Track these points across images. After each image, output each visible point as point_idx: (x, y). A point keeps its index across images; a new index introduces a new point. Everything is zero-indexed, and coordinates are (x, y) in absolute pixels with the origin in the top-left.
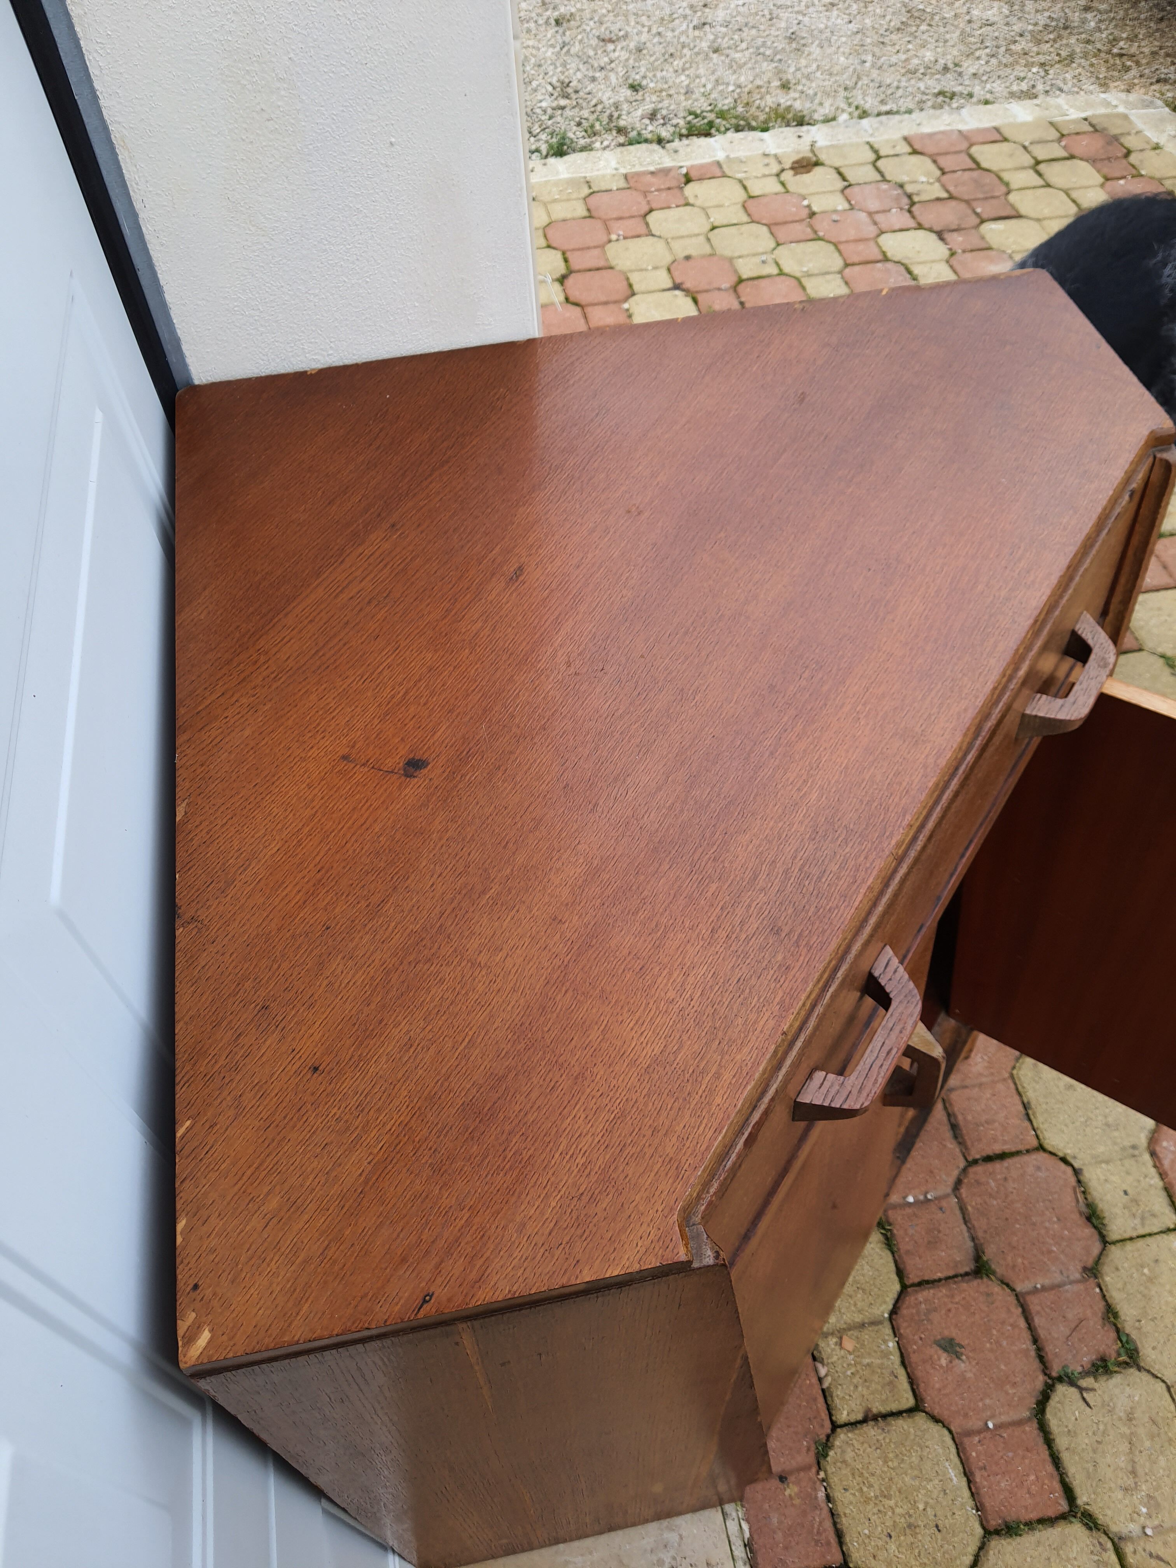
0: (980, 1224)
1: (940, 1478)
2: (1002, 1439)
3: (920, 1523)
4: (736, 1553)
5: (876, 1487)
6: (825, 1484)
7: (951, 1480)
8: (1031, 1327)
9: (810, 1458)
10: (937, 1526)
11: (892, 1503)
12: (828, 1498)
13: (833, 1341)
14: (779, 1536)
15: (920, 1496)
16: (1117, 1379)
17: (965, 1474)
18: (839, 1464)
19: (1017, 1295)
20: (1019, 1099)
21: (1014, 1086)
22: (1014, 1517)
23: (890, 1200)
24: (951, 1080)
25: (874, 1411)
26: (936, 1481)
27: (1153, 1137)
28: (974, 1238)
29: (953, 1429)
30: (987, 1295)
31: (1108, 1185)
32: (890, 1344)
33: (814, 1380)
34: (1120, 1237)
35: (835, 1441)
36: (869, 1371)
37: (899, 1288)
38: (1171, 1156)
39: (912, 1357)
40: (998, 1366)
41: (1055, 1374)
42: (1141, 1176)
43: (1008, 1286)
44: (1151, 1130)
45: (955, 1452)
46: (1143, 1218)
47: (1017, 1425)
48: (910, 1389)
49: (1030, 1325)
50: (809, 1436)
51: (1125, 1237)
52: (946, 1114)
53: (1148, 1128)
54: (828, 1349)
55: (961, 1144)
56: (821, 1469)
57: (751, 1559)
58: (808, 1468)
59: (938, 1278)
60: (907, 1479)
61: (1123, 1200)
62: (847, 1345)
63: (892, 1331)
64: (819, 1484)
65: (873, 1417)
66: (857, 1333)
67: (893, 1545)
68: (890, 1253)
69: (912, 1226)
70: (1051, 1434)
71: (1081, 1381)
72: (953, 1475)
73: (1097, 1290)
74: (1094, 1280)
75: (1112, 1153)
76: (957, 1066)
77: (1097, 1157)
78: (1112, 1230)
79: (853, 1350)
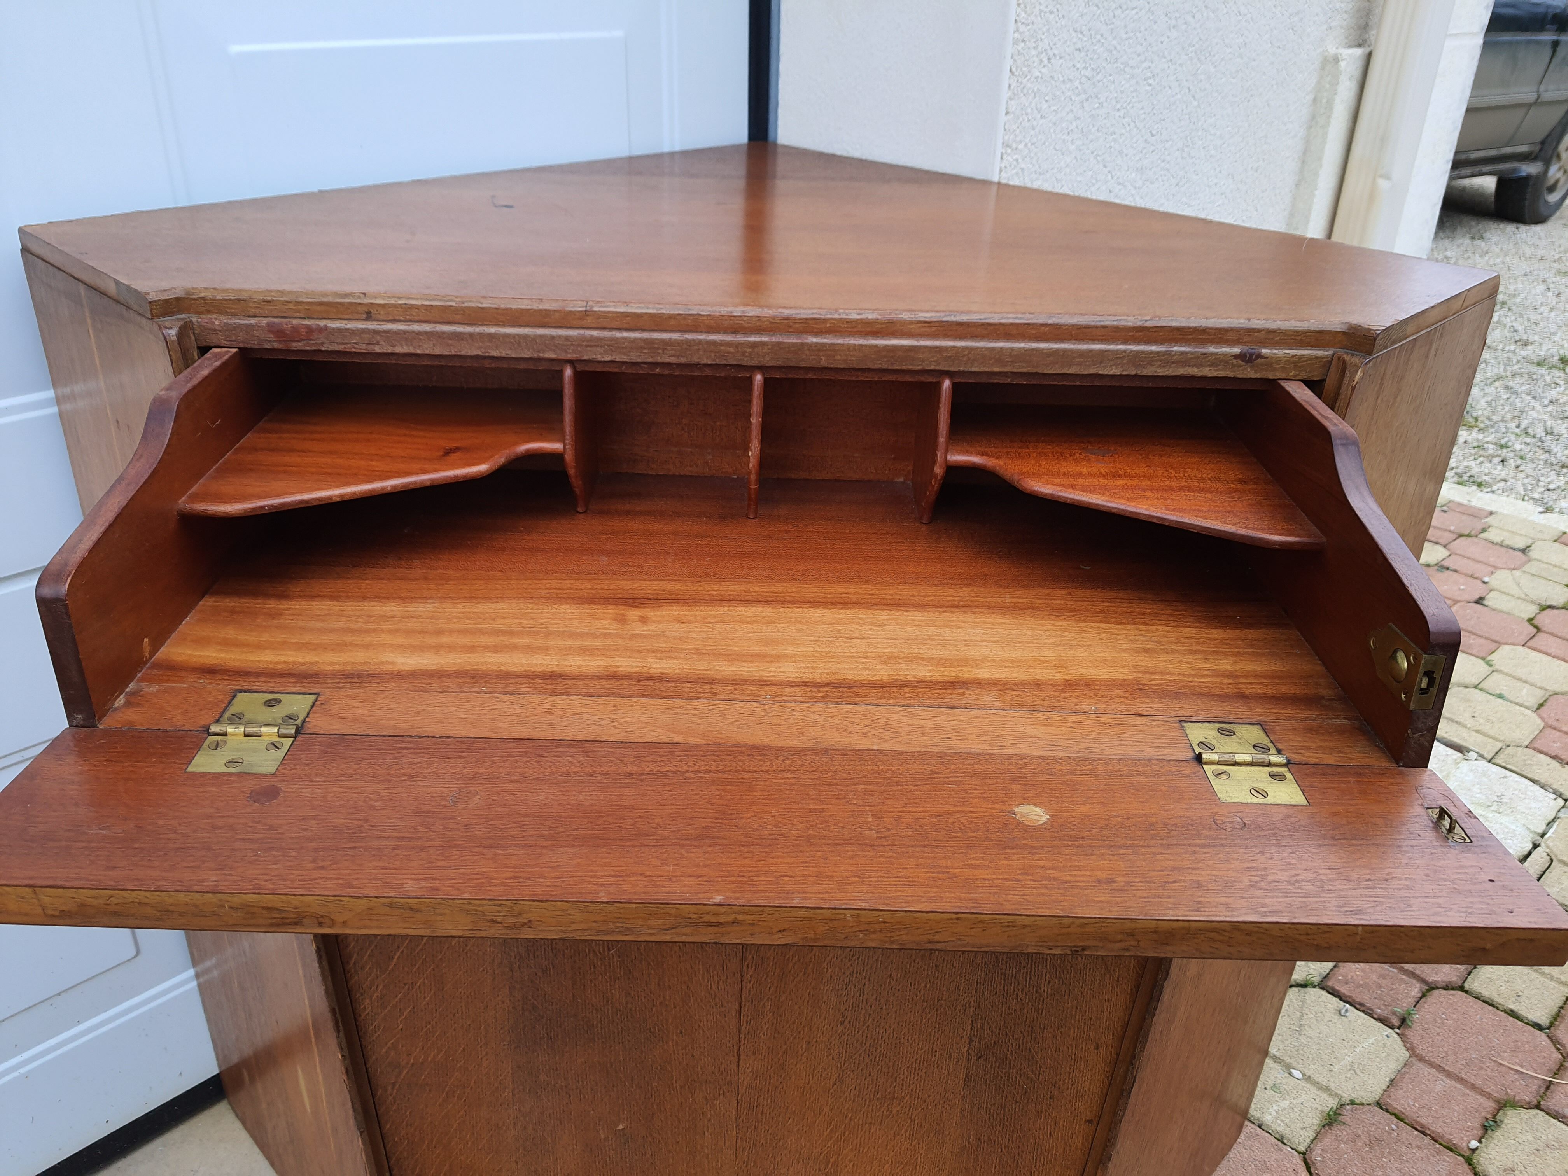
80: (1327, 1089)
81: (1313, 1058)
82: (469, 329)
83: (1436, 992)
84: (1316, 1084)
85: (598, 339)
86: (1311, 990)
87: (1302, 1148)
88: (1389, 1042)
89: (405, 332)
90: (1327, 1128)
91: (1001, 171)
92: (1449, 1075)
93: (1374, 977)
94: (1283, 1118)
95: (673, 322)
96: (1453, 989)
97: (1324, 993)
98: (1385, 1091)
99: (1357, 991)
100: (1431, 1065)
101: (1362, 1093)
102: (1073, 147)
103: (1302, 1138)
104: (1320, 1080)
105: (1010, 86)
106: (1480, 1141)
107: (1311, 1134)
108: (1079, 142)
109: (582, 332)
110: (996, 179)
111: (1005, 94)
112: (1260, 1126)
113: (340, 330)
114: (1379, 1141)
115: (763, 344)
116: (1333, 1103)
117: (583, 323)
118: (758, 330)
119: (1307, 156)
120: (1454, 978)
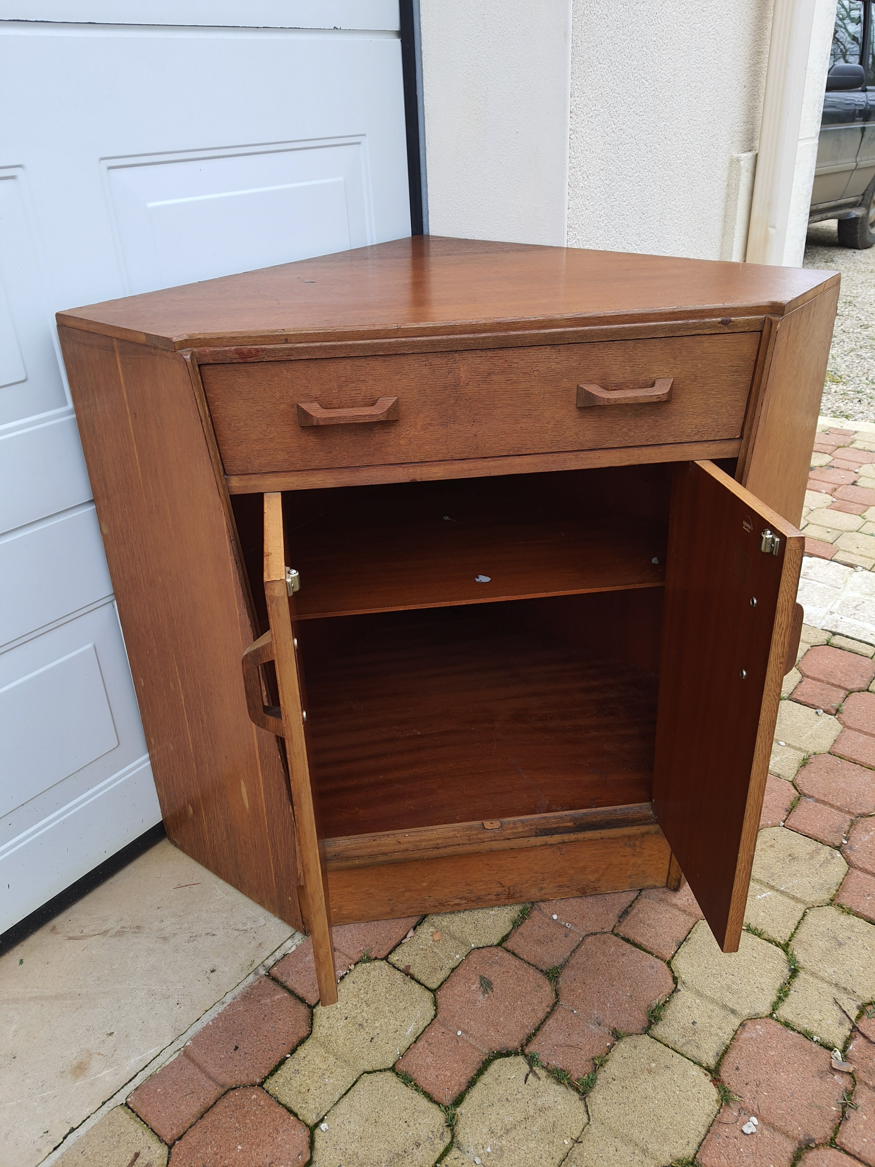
0: (579, 958)
1: (403, 1024)
2: (456, 1044)
3: (367, 1029)
4: (276, 953)
5: (369, 996)
6: (348, 972)
7: (407, 1030)
8: (543, 1022)
9: (356, 958)
10: (372, 1038)
11: (366, 1009)
12: (342, 978)
13: (432, 929)
14: (300, 965)
15: (382, 1020)
16: (561, 1089)
17: (417, 1038)
18: (365, 971)
19: (556, 1003)
20: (686, 933)
21: (691, 926)
22: (415, 1076)
23: (542, 905)
24: (654, 893)
25: (411, 971)
26: (398, 1024)
27: (755, 1018)
28: (567, 961)
29: (439, 1016)
30: (539, 986)
31: (687, 1010)
32: (458, 956)
33: (401, 933)
34: (659, 1038)
35: (377, 963)
36: (432, 955)
37: (496, 942)
38: (754, 1035)
39: (461, 971)
40: (500, 1016)
41: (527, 1051)
42: (717, 1025)
43: (557, 995)
44: (758, 1014)
45: (426, 1024)
46: (688, 1043)
47: (474, 1047)
48: (442, 981)
49: (545, 1020)
50: (368, 948)
51: (663, 1040)
52: (629, 904)
53: (757, 1011)
54: (426, 930)
55: (619, 921)
56: (355, 965)
57: (278, 961)
58: (350, 958)
59: (522, 957)
60: (387, 1008)
61: (687, 1025)
62: (436, 937)
63: (466, 953)
64: (345, 968)
65: (407, 973)
66: (448, 938)
67: (342, 1023)
68: (512, 926)
69: (539, 927)
70: (486, 1070)
71: (538, 1068)
72: (411, 1030)
73: (608, 1044)
74: (613, 1039)
75: (713, 1001)
76: (665, 889)
77: (699, 994)
78: (659, 1030)
79: (436, 941)
80: (800, 749)
81: (790, 735)
82: (339, 343)
83: (853, 694)
84: (793, 747)
85: (405, 342)
86: (783, 702)
87: (791, 779)
88: (831, 722)
89: (306, 348)
90: (803, 767)
91: (568, 241)
92: (866, 733)
93: (818, 690)
94: (778, 766)
95: (442, 330)
96: (863, 691)
97: (791, 702)
98: (832, 746)
99: (809, 698)
100: (855, 730)
101: (820, 748)
102: (603, 224)
103: (790, 773)
104: (795, 745)
105: (569, 193)
107: (795, 771)
108: (606, 222)
109: (397, 339)
110: (566, 246)
111: (567, 198)
113: (273, 350)
114: (832, 770)
115: (489, 337)
116: (803, 755)
117: (397, 335)
118: (485, 331)
119: (727, 219)
120: (863, 686)
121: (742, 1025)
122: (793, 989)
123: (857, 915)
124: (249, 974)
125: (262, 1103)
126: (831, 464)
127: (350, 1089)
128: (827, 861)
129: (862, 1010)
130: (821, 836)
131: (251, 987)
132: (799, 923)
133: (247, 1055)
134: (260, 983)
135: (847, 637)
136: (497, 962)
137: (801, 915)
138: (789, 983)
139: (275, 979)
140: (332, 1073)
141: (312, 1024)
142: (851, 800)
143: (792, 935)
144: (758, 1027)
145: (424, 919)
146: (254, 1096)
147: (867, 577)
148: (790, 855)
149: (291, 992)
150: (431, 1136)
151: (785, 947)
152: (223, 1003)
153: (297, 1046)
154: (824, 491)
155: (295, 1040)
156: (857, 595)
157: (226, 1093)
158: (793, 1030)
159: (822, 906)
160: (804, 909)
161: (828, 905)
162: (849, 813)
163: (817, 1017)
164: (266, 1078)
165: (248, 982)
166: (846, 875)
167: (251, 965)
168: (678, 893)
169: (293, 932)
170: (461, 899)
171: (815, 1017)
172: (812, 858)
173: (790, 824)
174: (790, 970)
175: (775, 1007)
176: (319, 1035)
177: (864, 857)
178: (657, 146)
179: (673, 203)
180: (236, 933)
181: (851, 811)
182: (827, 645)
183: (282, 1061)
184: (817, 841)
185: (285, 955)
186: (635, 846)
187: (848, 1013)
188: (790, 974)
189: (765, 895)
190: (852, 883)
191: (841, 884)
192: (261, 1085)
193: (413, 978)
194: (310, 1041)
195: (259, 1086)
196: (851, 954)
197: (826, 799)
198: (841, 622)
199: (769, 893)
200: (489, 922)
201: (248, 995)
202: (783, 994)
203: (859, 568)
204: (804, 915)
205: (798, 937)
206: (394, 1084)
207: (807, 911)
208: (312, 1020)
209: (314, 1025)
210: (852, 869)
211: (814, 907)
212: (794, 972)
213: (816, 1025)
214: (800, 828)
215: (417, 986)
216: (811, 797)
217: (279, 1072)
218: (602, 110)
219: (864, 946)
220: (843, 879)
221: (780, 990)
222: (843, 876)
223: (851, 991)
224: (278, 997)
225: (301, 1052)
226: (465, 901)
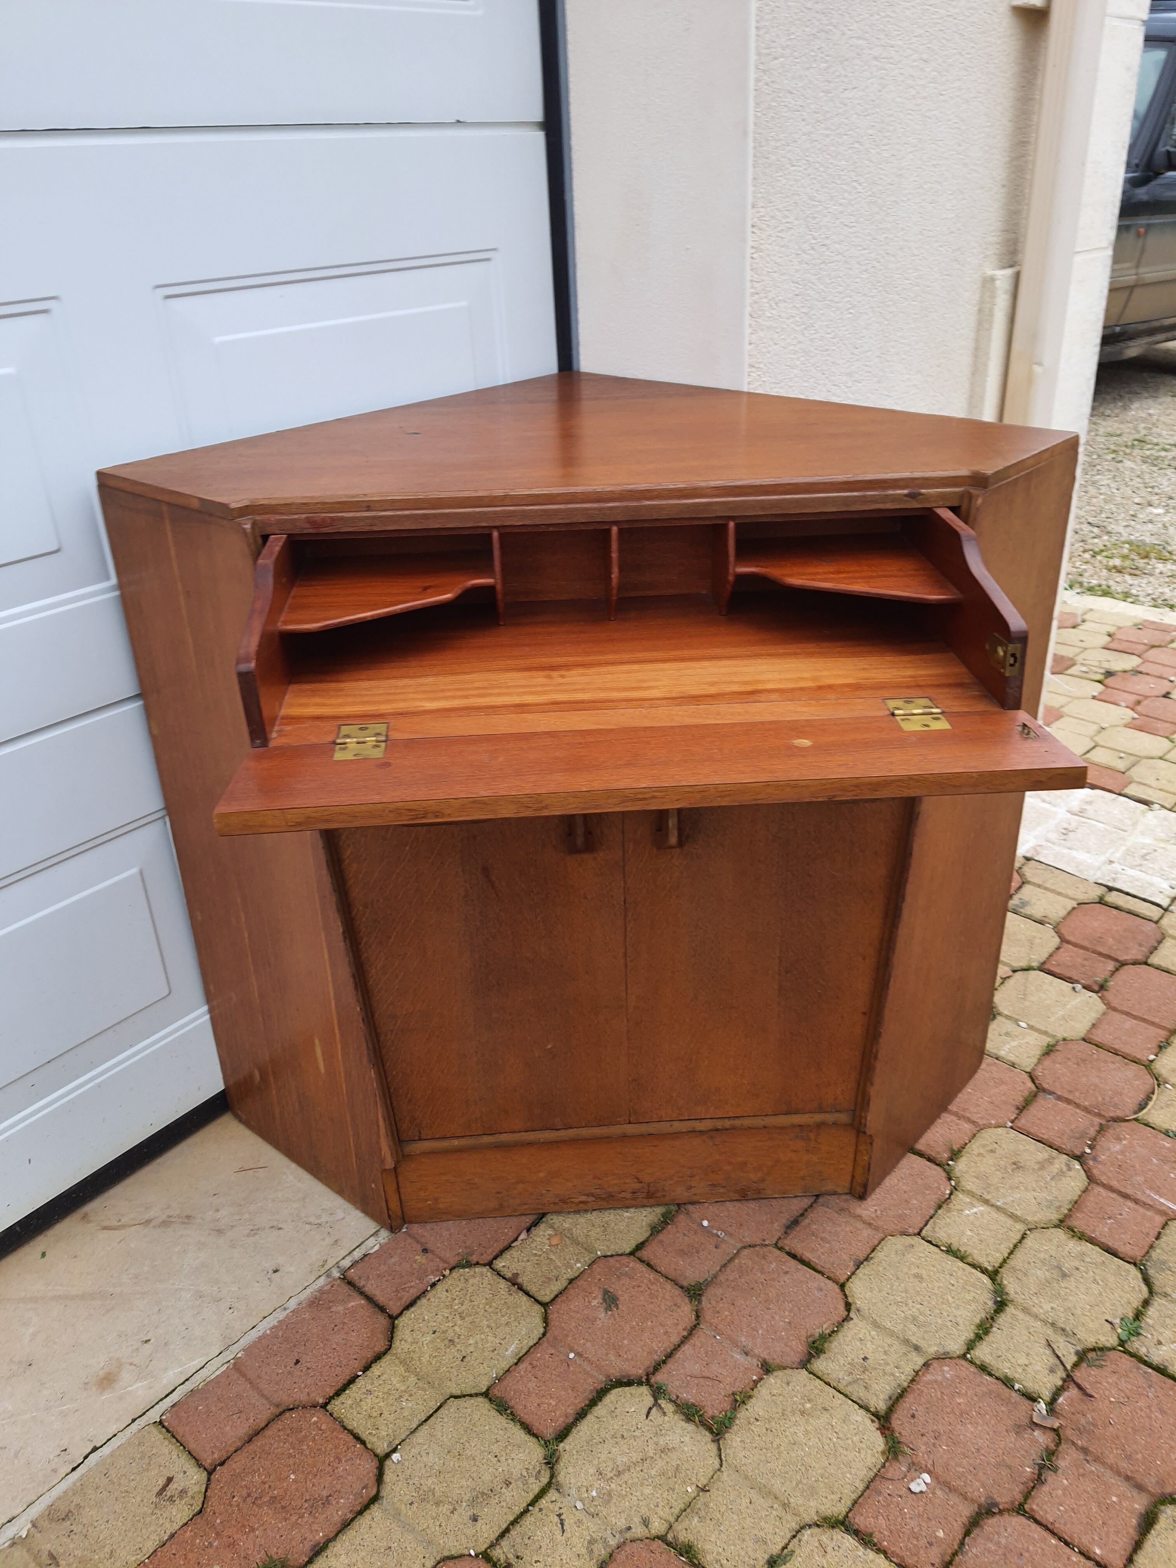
0: (730, 1274)
1: (502, 1342)
2: (566, 1368)
3: (458, 1346)
4: (355, 1253)
5: (464, 1308)
6: (442, 1278)
7: (507, 1350)
8: (677, 1348)
9: (453, 1261)
10: (464, 1357)
11: (459, 1322)
12: (433, 1285)
13: (550, 1231)
14: (383, 1268)
15: (478, 1336)
16: (691, 1427)
17: (519, 1360)
18: (462, 1278)
19: (695, 1326)
20: (869, 1250)
21: (876, 1242)
22: (512, 1403)
23: (691, 1208)
24: (834, 1200)
25: (520, 1280)
26: (498, 1341)
27: (943, 1357)
28: (715, 1276)
29: (548, 1335)
30: (675, 1305)
31: (858, 1343)
32: (579, 1265)
33: (511, 1234)
34: (820, 1374)
35: (478, 1269)
36: (546, 1262)
37: (628, 1251)
38: (939, 1378)
39: (580, 1283)
40: (624, 1338)
41: (653, 1380)
42: (893, 1363)
43: (698, 1317)
44: (948, 1353)
45: (531, 1343)
46: (855, 1381)
47: (587, 1373)
48: (556, 1293)
49: (679, 1346)
50: (468, 1250)
51: (824, 1378)
52: (801, 1212)
53: (947, 1349)
54: (542, 1232)
55: (786, 1233)
56: (451, 1270)
57: (357, 1262)
58: (445, 1262)
59: (659, 1270)
60: (485, 1322)
61: (856, 1360)
62: (555, 1241)
63: (590, 1262)
64: (439, 1273)
65: (514, 1282)
66: (568, 1242)
67: (429, 1338)
68: (649, 1233)
69: (684, 1235)
70: (601, 1400)
71: (664, 1402)
72: (512, 1350)
73: (755, 1378)
74: (761, 1371)
75: (892, 1334)
76: (848, 1197)
77: (876, 1325)
78: (820, 1365)
79: (554, 1246)
80: (1046, 1033)
81: (1035, 1014)
83: (1126, 967)
84: (1038, 1030)
85: (514, 512)
86: (1032, 972)
87: (1028, 1070)
88: (1091, 1000)
89: (394, 517)
90: (1046, 1056)
91: (749, 384)
92: (1135, 1017)
93: (1079, 960)
94: (1013, 1052)
96: (1139, 964)
97: (1041, 973)
98: (1089, 1031)
99: (1067, 970)
100: (1122, 1012)
101: (1071, 1033)
103: (1028, 1062)
104: (1040, 1027)
105: (750, 325)
106: (1156, 1056)
107: (1035, 1060)
108: (803, 359)
109: (503, 508)
110: (746, 390)
111: (748, 331)
112: (997, 1059)
114: (1084, 1061)
115: (617, 507)
116: (1048, 1040)
117: (504, 503)
118: (613, 500)
119: (979, 352)
120: (1140, 957)
121: (926, 1365)
122: (997, 1325)
123: (1092, 1241)
124: (320, 1276)
125: (324, 1427)
126: (1140, 669)
127: (431, 1415)
128: (1061, 1173)
129: (1082, 1356)
130: (1057, 1142)
131: (321, 1291)
132: (1015, 1246)
133: (309, 1371)
134: (332, 1286)
135: (1127, 894)
136: (626, 1275)
137: (1019, 1237)
138: (992, 1318)
139: (350, 1283)
140: (411, 1395)
141: (392, 1337)
142: (1103, 1099)
143: (1005, 1261)
144: (946, 1368)
145: (541, 1219)
146: (315, 1419)
147: (1165, 819)
148: (1014, 1164)
149: (369, 1299)
150: (525, 1474)
151: (993, 1275)
152: (285, 1309)
153: (372, 1363)
154: (1123, 704)
155: (370, 1355)
156: (1148, 841)
157: (281, 1414)
158: (990, 1374)
159: (1048, 1228)
160: (1023, 1230)
161: (1056, 1226)
162: (1099, 1115)
163: (1023, 1360)
164: (331, 1398)
165: (319, 1285)
166: (1084, 1192)
167: (323, 1266)
168: (865, 1202)
169: (378, 1228)
170: (588, 1195)
171: (1020, 1362)
172: (1042, 1168)
173: (1020, 1125)
174: (996, 1302)
175: (971, 1346)
176: (399, 1351)
177: (1110, 1171)
178: (876, 264)
179: (899, 334)
180: (308, 1227)
181: (1102, 1113)
182: (1100, 903)
183: (352, 1380)
184: (1051, 1147)
185: (365, 1255)
186: (809, 1139)
187: (1063, 1359)
188: (995, 1307)
189: (975, 1210)
190: (1091, 1202)
191: (1076, 1202)
192: (324, 1406)
193: (521, 1288)
194: (388, 1357)
195: (321, 1407)
196: (1077, 1287)
197: (1070, 1097)
198: (1121, 874)
199: (981, 1208)
200: (622, 1226)
201: (317, 1301)
202: (983, 1330)
203: (1156, 806)
204: (1023, 1238)
205: (1012, 1263)
206: (486, 1412)
207: (1028, 1232)
208: (392, 1332)
209: (395, 1339)
210: (1093, 1185)
211: (1036, 1228)
212: (1001, 1305)
213: (1020, 1370)
214: (1032, 1131)
215: (525, 1298)
216: (1051, 1093)
217: (347, 1392)
218: (796, 222)
219: (1095, 1280)
220: (1080, 1196)
221: (979, 1326)
222: (1079, 1193)
223: (1070, 1333)
224: (353, 1304)
225: (376, 1370)
226: (593, 1199)
